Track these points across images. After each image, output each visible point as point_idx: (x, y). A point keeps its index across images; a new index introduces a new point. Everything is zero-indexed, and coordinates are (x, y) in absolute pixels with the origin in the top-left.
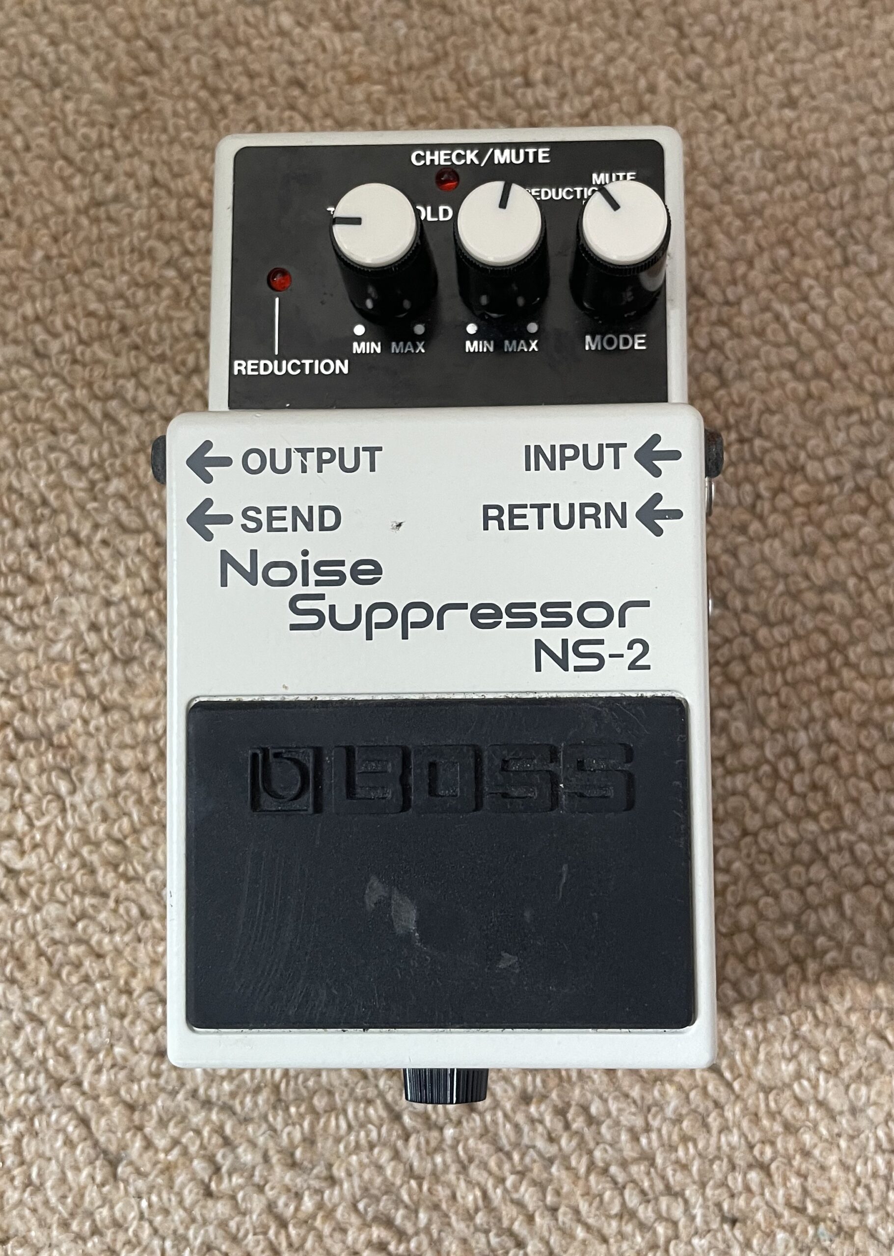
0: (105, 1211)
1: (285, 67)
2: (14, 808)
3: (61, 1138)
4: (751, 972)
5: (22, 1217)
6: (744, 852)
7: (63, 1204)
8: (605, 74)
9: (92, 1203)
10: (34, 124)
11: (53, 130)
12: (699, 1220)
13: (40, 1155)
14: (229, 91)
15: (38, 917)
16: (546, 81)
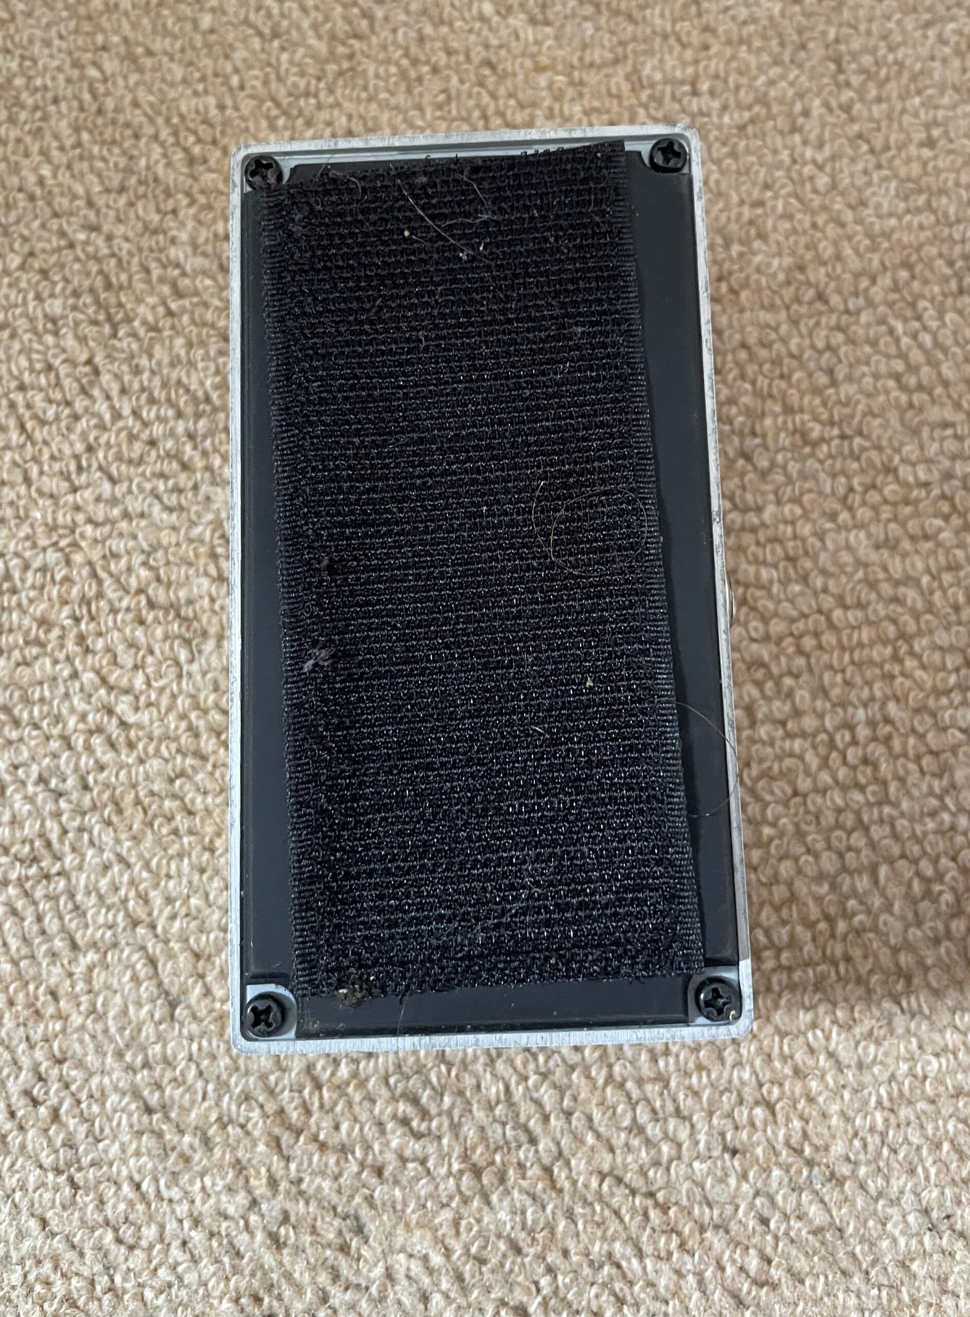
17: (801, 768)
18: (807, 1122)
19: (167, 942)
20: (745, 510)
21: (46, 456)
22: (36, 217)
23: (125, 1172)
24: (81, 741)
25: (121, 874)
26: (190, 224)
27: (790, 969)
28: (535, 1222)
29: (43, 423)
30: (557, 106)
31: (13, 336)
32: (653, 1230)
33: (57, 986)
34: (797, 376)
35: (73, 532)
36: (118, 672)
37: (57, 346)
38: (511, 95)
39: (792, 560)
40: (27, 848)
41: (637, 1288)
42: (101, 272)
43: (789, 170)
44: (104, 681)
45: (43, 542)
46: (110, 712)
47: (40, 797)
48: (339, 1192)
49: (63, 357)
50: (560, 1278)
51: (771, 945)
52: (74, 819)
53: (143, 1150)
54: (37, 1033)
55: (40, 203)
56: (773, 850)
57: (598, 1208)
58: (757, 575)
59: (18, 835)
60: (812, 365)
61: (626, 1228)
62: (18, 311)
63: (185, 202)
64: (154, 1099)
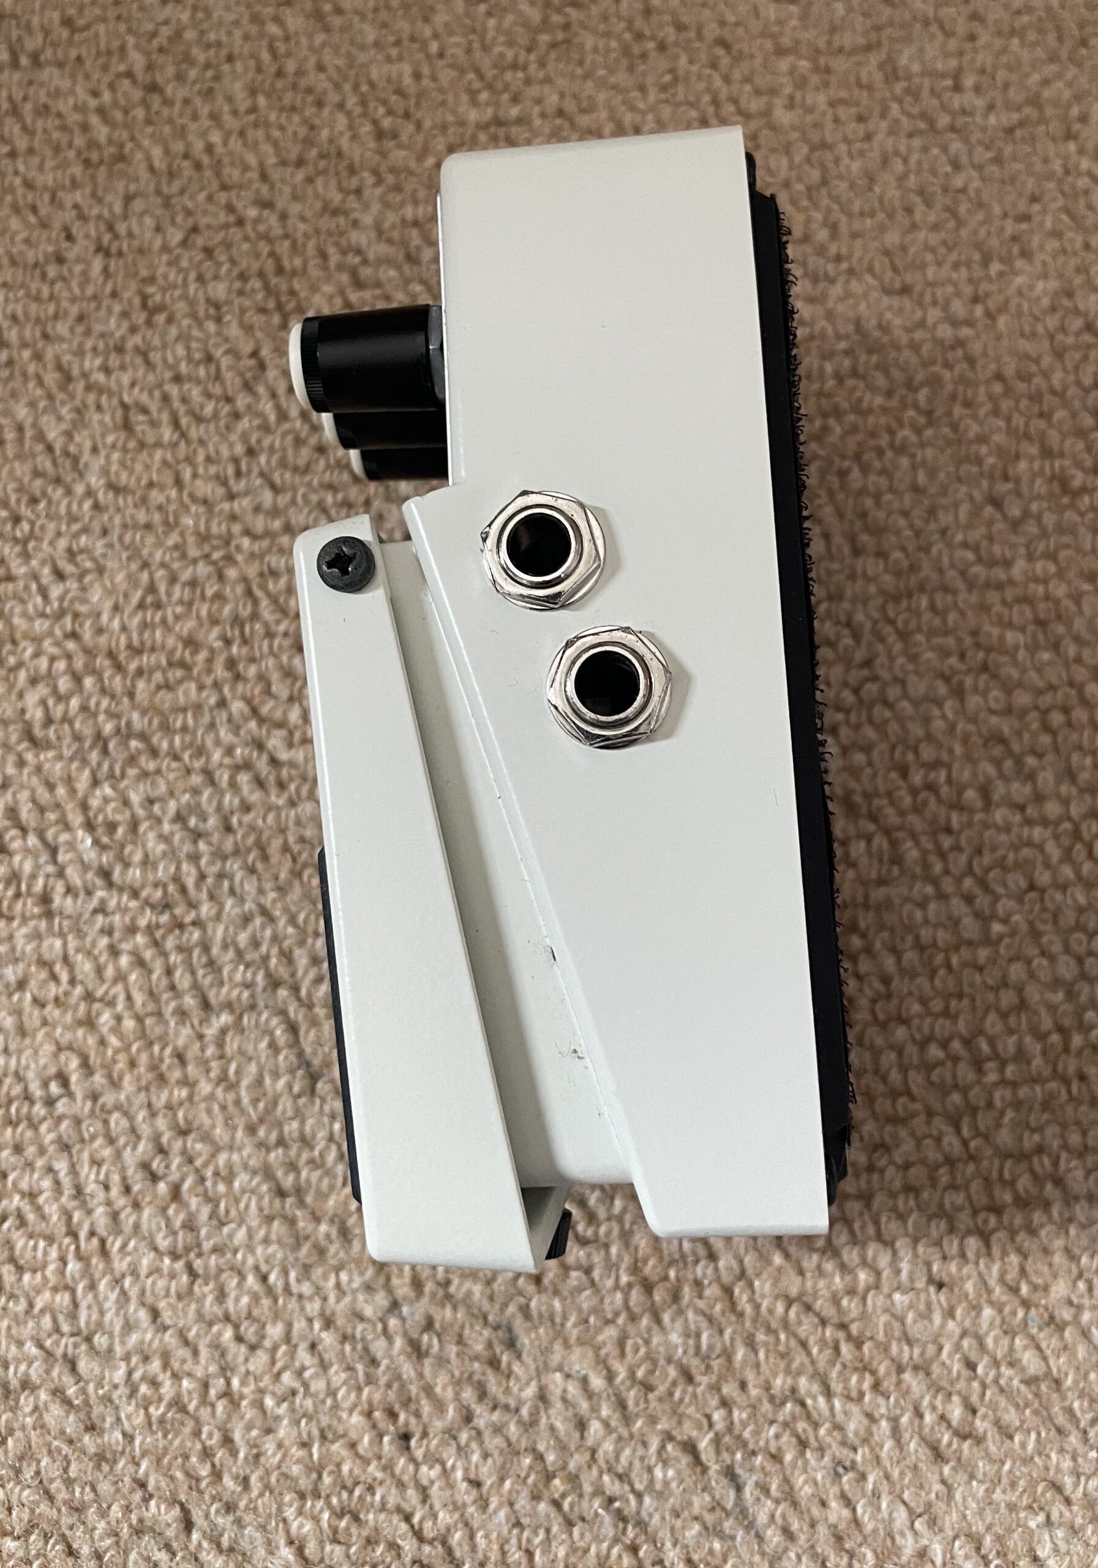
0: (295, 1125)
1: (714, 25)
2: (291, 699)
3: (267, 1039)
4: (1011, 1032)
5: (209, 1111)
6: (1027, 907)
7: (255, 1107)
8: (1038, 95)
9: (284, 1113)
10: (451, 33)
11: (470, 43)
12: (904, 1275)
13: (241, 1052)
14: (653, 38)
15: (293, 813)
16: (977, 89)
17: (1040, 859)
18: (1025, 1257)
19: (310, 1006)
20: (992, 563)
21: (201, 457)
22: (202, 189)
23: (250, 1261)
24: (226, 777)
25: (263, 927)
26: (376, 207)
27: (1014, 1085)
28: (711, 1348)
29: (199, 419)
30: (798, 95)
31: (170, 320)
32: (844, 1366)
33: (186, 1047)
34: (1060, 414)
35: (227, 543)
36: (271, 704)
37: (219, 334)
38: (747, 80)
39: (1041, 623)
40: (159, 893)
41: (822, 1431)
42: (272, 254)
43: (1060, 182)
44: (255, 711)
45: (193, 552)
46: (260, 746)
47: (177, 838)
48: (491, 1299)
49: (226, 347)
50: (736, 1413)
51: (996, 1056)
52: (211, 863)
53: (273, 1237)
54: (161, 1099)
55: (208, 173)
56: (1002, 950)
57: (783, 1336)
58: (1002, 637)
59: (151, 876)
60: (1077, 404)
61: (813, 1362)
62: (177, 293)
63: (370, 180)
64: (288, 1182)
